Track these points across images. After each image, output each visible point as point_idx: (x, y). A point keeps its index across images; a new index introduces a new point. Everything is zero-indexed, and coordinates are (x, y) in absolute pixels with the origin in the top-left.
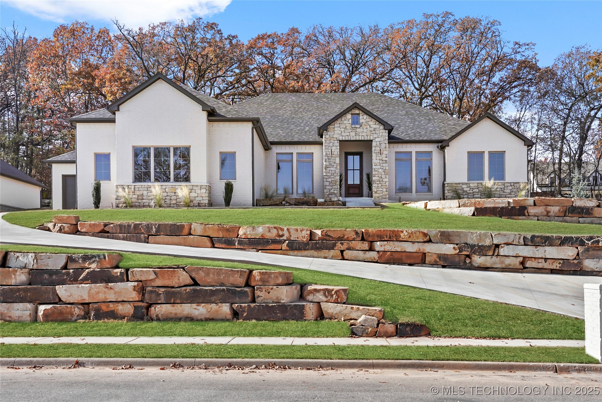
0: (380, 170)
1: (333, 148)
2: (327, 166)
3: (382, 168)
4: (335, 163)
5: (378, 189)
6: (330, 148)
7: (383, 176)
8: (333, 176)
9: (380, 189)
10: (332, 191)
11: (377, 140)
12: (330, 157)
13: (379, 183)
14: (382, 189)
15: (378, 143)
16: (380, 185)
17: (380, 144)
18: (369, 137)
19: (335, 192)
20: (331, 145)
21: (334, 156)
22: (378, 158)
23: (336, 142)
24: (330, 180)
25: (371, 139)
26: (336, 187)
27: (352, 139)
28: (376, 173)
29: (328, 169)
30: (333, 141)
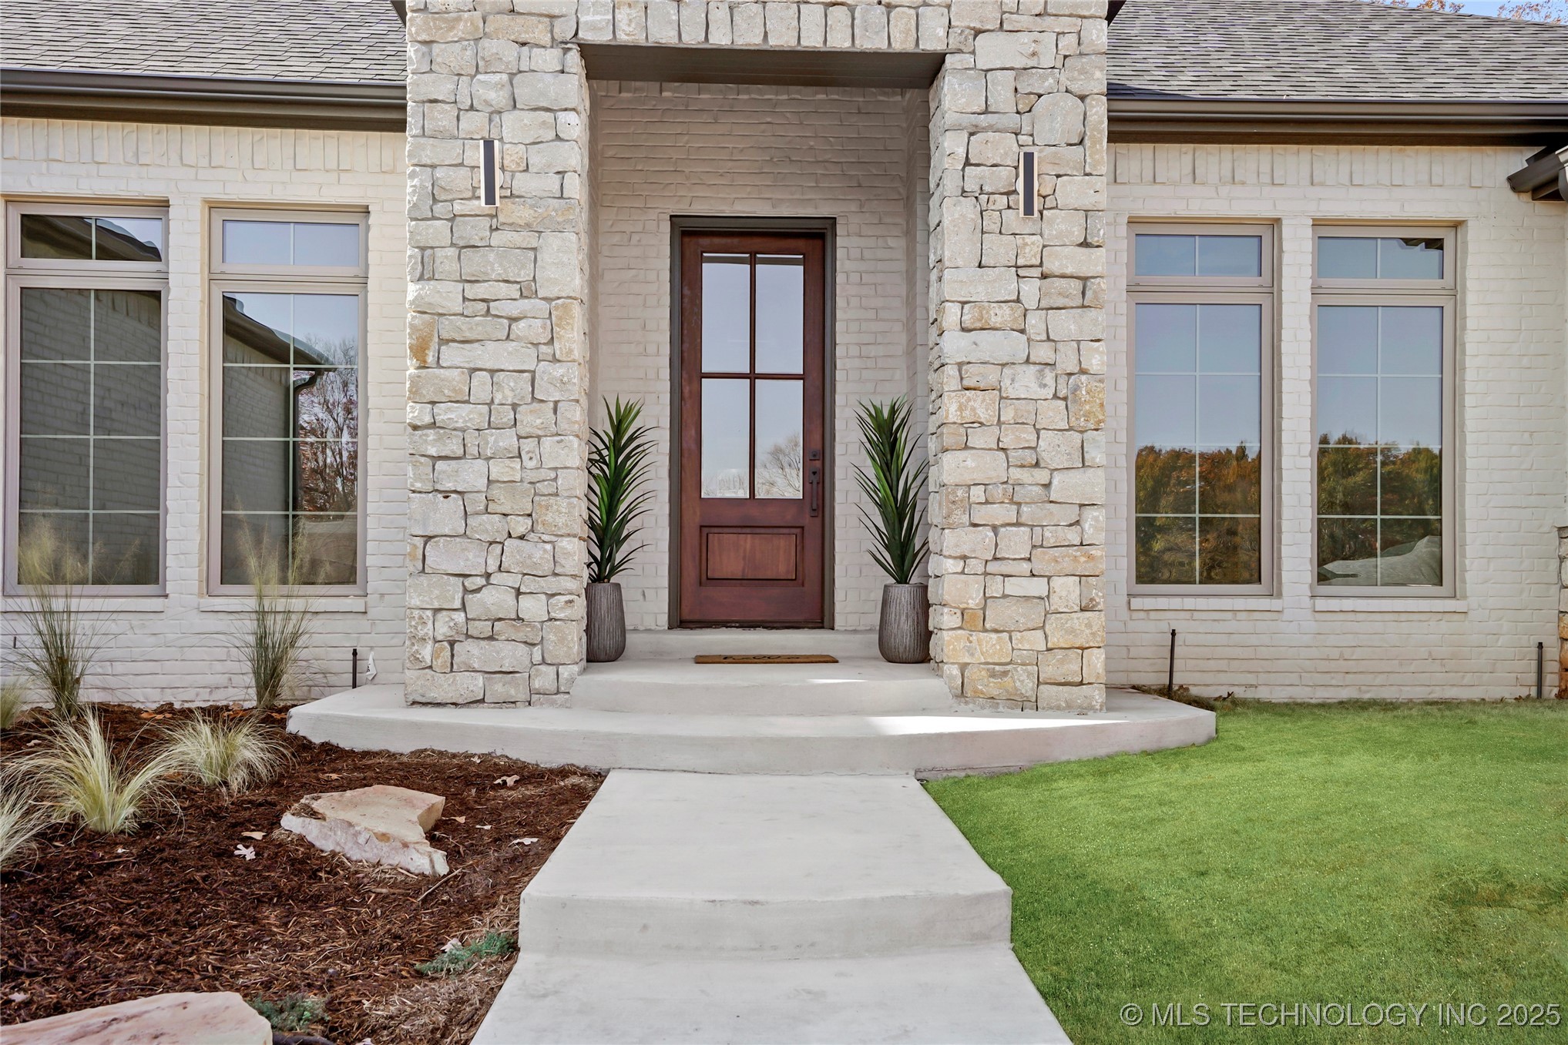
0: (1025, 383)
1: (513, 128)
2: (446, 329)
3: (1043, 353)
4: (527, 292)
5: (996, 587)
6: (475, 123)
7: (1055, 448)
8: (507, 440)
9: (1013, 587)
10: (495, 599)
11: (992, 50)
12: (475, 231)
13: (1008, 513)
14: (1038, 587)
15: (1002, 96)
16: (1016, 542)
17: (1027, 104)
18: (902, 20)
19: (533, 608)
20: (490, 89)
21: (519, 213)
22: (999, 249)
23: (549, 58)
24: (471, 476)
25: (932, 43)
26: (539, 554)
27: (720, 38)
28: (981, 407)
29: (451, 355)
30: (511, 52)
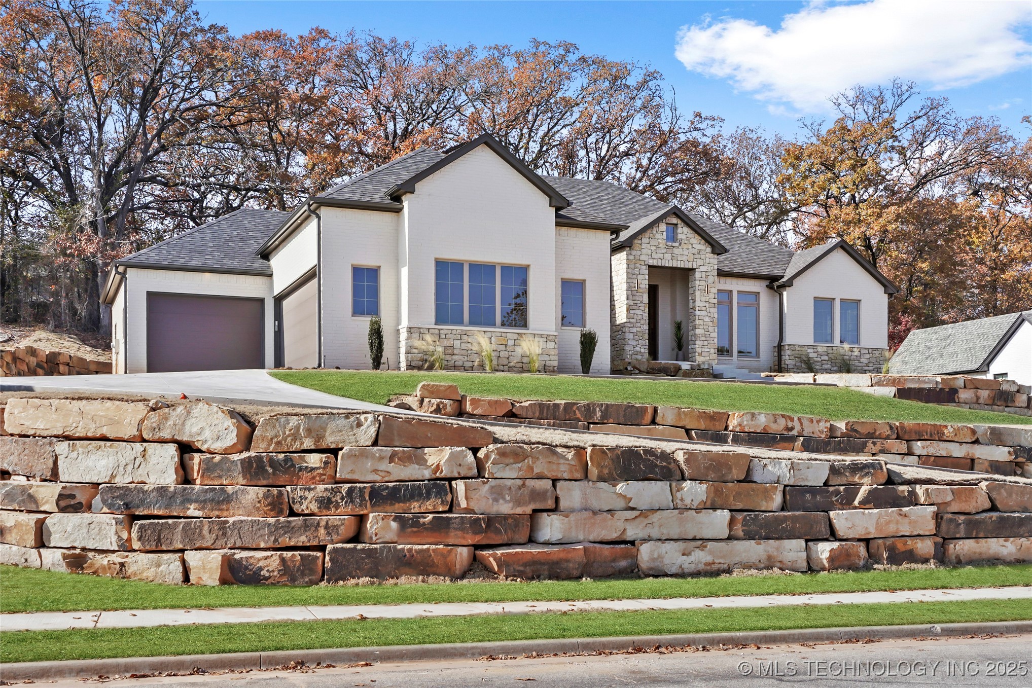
0: (707, 319)
1: (640, 277)
2: (631, 307)
3: (709, 315)
4: (641, 302)
5: (703, 350)
6: (634, 276)
7: (711, 329)
8: (639, 325)
9: (706, 350)
10: (638, 349)
11: (702, 269)
12: (635, 293)
13: (704, 339)
14: (708, 350)
15: (704, 276)
16: (706, 343)
17: (707, 276)
18: (691, 263)
19: (642, 350)
20: (636, 271)
21: (641, 291)
22: (703, 298)
23: (644, 267)
24: (634, 330)
25: (694, 267)
26: (643, 342)
27: (667, 265)
28: (701, 322)
29: (632, 311)
30: (639, 266)
